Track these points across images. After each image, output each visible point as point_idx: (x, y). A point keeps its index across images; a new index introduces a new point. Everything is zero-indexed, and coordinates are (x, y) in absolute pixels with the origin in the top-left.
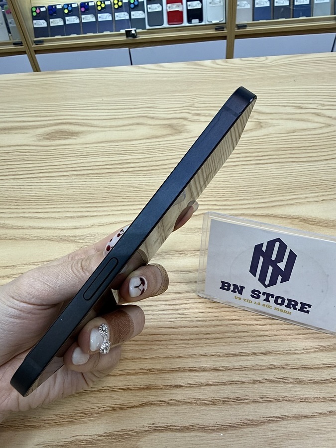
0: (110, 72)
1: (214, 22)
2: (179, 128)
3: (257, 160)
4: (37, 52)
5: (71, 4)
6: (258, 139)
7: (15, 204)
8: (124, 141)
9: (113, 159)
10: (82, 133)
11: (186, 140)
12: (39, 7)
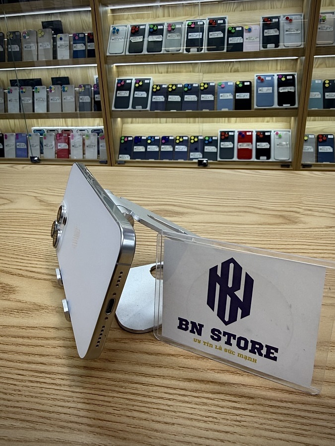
1: (280, 159)
2: (293, 219)
5: (154, 137)
10: (187, 213)
11: (306, 230)
12: (128, 137)
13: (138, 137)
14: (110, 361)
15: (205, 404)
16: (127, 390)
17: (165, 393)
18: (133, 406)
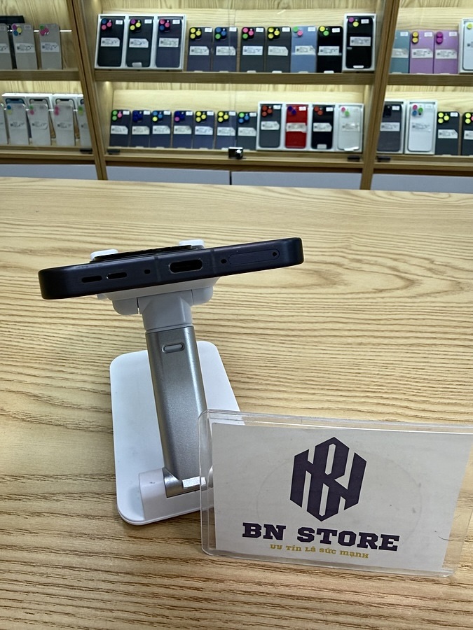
0: (224, 191)
1: (347, 150)
2: (331, 277)
4: (109, 163)
5: (163, 112)
6: (461, 307)
7: (71, 365)
8: (246, 287)
9: (231, 312)
11: (345, 296)
12: (122, 111)
13: (139, 111)
14: (30, 533)
15: (156, 595)
16: (50, 580)
17: (103, 581)
18: (55, 604)
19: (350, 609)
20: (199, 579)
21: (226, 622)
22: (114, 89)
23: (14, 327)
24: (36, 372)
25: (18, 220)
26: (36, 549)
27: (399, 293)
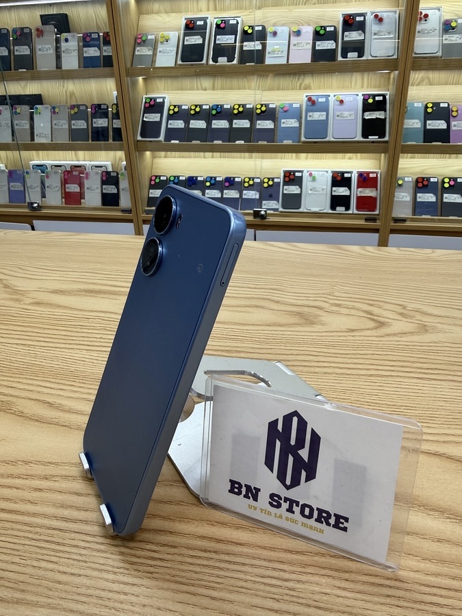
2: (311, 318)
3: (420, 373)
4: (145, 222)
5: (197, 177)
6: (422, 346)
7: (81, 381)
8: (236, 324)
9: (219, 344)
11: (320, 334)
12: (160, 176)
13: (175, 176)
16: (42, 537)
18: (43, 555)
19: (276, 574)
20: (158, 544)
21: (174, 576)
22: (154, 157)
23: (39, 350)
24: (52, 385)
25: (54, 267)
26: (34, 515)
27: (368, 333)
